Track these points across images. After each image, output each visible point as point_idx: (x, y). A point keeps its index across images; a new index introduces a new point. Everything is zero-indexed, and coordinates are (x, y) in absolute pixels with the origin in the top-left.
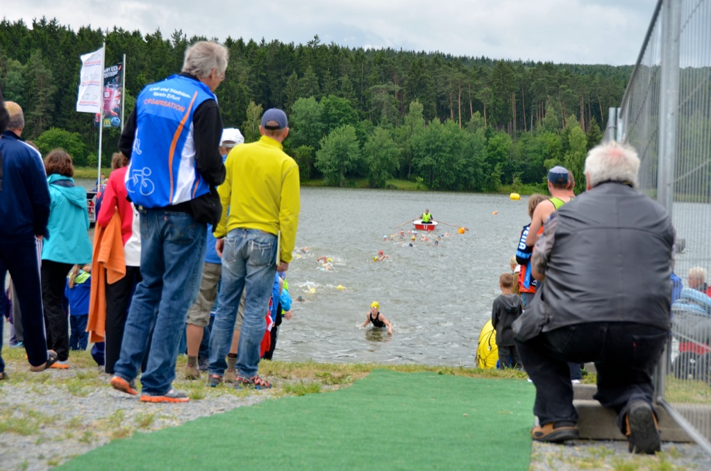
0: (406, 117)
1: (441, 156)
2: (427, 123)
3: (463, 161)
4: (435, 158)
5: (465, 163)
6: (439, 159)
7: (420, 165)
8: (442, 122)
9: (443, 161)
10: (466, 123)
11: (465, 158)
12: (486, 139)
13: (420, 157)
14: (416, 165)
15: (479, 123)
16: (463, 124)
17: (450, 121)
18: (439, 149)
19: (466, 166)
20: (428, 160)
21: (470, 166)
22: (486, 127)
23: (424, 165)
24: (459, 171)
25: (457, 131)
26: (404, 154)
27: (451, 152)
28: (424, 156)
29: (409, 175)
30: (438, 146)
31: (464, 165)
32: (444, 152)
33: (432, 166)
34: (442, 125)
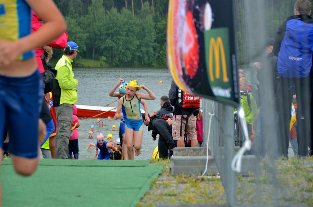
0: (89, 8)
1: (119, 39)
2: (106, 13)
3: (137, 42)
4: (114, 41)
5: (138, 44)
6: (118, 42)
7: (102, 47)
8: (119, 11)
9: (121, 43)
10: (138, 12)
11: (138, 39)
12: (154, 24)
13: (102, 40)
14: (98, 47)
15: (149, 11)
16: (135, 12)
17: (125, 10)
18: (117, 33)
19: (139, 47)
20: (109, 43)
21: (143, 46)
22: (154, 14)
23: (106, 47)
24: (134, 51)
25: (131, 19)
26: (89, 38)
27: (127, 35)
28: (105, 39)
29: (93, 55)
30: (115, 31)
31: (137, 46)
32: (121, 35)
33: (112, 48)
34: (119, 13)
